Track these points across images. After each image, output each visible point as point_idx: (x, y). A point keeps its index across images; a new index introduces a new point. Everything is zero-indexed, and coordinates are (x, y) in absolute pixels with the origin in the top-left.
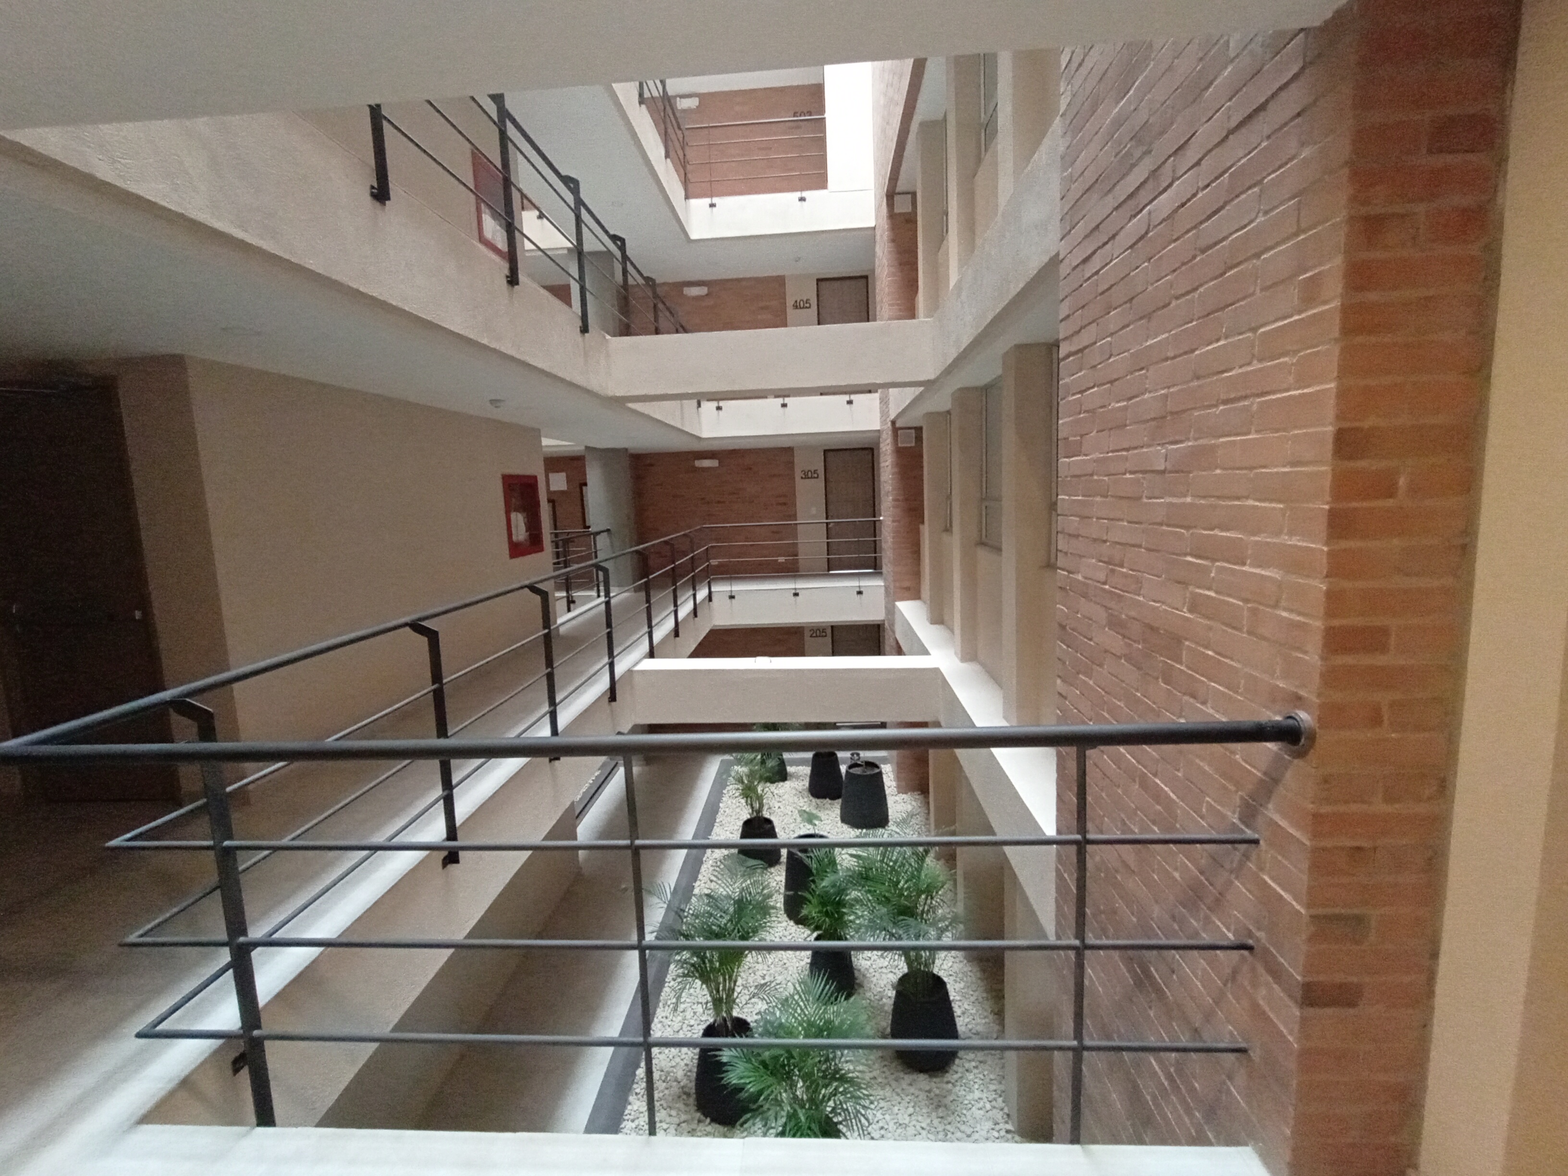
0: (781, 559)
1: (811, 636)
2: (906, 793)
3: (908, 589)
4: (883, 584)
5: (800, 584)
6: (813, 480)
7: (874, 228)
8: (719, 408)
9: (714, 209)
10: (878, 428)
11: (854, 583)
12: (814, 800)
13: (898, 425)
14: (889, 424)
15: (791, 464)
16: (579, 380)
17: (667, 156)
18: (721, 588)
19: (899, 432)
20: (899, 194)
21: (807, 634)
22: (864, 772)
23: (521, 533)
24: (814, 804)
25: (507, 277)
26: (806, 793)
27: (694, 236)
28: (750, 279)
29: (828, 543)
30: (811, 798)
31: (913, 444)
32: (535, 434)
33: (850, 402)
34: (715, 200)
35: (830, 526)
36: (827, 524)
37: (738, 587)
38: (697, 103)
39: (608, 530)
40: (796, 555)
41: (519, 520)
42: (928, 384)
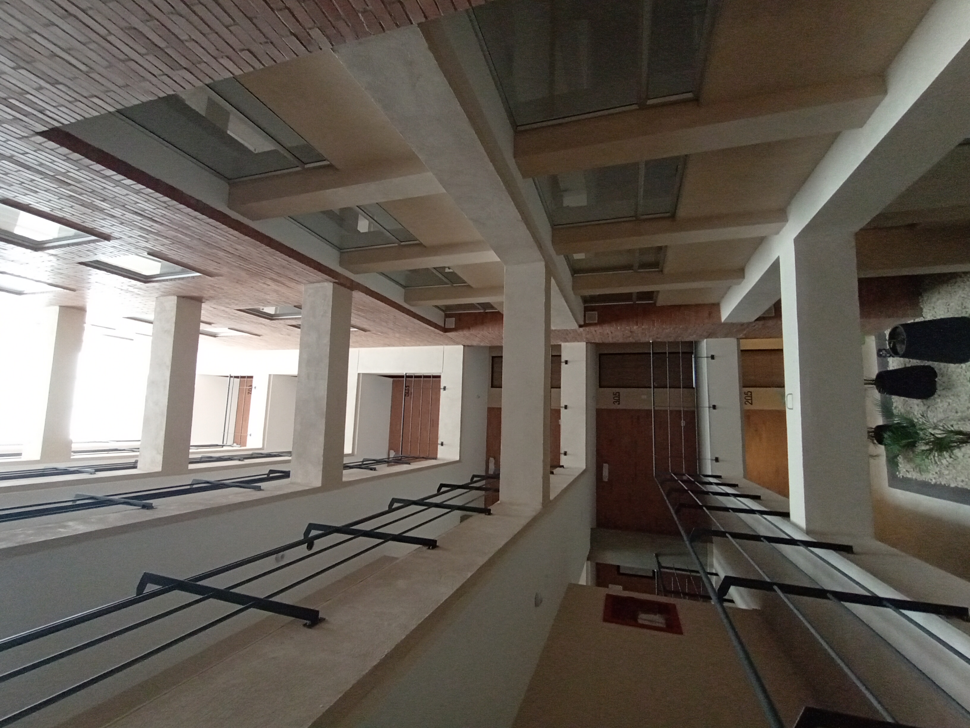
0: (683, 423)
1: (751, 404)
2: (922, 309)
3: (710, 314)
4: (705, 340)
5: (705, 403)
6: (621, 397)
7: (464, 346)
8: (565, 454)
9: (444, 443)
10: (585, 343)
11: (704, 363)
12: (938, 392)
13: (582, 323)
14: (581, 329)
15: (609, 411)
16: (524, 522)
17: (409, 464)
18: (709, 468)
19: (587, 322)
20: (445, 326)
21: (748, 407)
22: (902, 342)
23: (658, 620)
24: (944, 392)
25: (429, 548)
26: (930, 402)
27: (457, 458)
28: (488, 430)
29: (670, 387)
30: (936, 396)
31: (596, 313)
32: (573, 588)
33: (566, 362)
34: (439, 442)
35: (656, 385)
36: (654, 387)
37: (708, 454)
38: (393, 451)
39: (657, 556)
40: (680, 411)
41: (644, 618)
42: (550, 272)
